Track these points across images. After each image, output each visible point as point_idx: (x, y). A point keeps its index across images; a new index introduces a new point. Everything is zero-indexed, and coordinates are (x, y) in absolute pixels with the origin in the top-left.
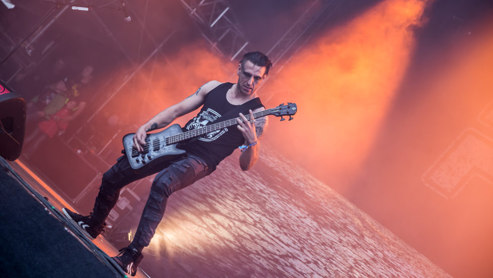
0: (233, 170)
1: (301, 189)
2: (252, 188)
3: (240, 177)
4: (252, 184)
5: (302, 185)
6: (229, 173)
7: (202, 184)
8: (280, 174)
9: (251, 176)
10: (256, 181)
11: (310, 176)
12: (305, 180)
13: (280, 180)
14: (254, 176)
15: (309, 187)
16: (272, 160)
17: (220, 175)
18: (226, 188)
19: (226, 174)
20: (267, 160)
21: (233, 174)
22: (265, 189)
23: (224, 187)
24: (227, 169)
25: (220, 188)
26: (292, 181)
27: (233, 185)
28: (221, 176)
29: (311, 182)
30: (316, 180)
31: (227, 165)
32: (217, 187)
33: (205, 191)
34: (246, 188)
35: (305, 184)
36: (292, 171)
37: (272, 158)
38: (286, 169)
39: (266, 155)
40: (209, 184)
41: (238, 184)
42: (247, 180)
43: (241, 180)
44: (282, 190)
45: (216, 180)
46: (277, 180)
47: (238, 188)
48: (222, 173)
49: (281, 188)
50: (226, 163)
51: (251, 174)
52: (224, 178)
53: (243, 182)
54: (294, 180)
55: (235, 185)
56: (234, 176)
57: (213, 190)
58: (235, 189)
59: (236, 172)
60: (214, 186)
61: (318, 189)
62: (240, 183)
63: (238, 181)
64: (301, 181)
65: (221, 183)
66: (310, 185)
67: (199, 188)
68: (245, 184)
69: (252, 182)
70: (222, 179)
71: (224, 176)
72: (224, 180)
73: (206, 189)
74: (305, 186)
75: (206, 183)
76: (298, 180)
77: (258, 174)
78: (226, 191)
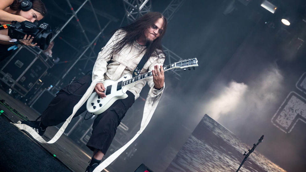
0: (220, 156)
1: (265, 170)
2: (234, 168)
3: (225, 161)
4: (234, 165)
5: (265, 167)
6: (218, 158)
7: (201, 165)
8: (250, 159)
9: (232, 160)
10: (236, 164)
11: (270, 162)
12: (267, 164)
13: (251, 163)
14: (234, 160)
15: (270, 169)
16: (243, 150)
17: (211, 159)
18: (217, 168)
19: (215, 158)
20: (240, 149)
21: (220, 158)
22: (243, 169)
23: (216, 167)
24: (215, 155)
25: (213, 168)
26: (259, 165)
27: (221, 166)
28: (213, 160)
29: (271, 165)
30: (274, 164)
31: (215, 152)
32: (211, 167)
33: (204, 169)
34: (231, 168)
35: (267, 166)
36: (257, 158)
37: (243, 148)
38: (253, 156)
39: (239, 146)
40: (205, 165)
41: (224, 165)
42: (230, 163)
43: (226, 163)
44: (253, 170)
45: (210, 163)
46: (249, 163)
47: (225, 168)
48: (213, 158)
49: (253, 169)
50: (214, 151)
51: (232, 159)
52: (215, 161)
53: (228, 164)
54: (260, 164)
55: (223, 166)
56: (221, 160)
57: (209, 169)
58: (223, 168)
59: (222, 157)
60: (209, 166)
61: (276, 170)
62: (226, 165)
63: (224, 163)
64: (264, 164)
65: (213, 164)
66: (270, 167)
67: (200, 167)
68: (229, 166)
69: (233, 164)
70: (213, 162)
71: (215, 160)
72: (215, 163)
73: (204, 168)
74: (267, 168)
75: (204, 164)
76: (262, 163)
77: (236, 159)
78: (217, 170)
